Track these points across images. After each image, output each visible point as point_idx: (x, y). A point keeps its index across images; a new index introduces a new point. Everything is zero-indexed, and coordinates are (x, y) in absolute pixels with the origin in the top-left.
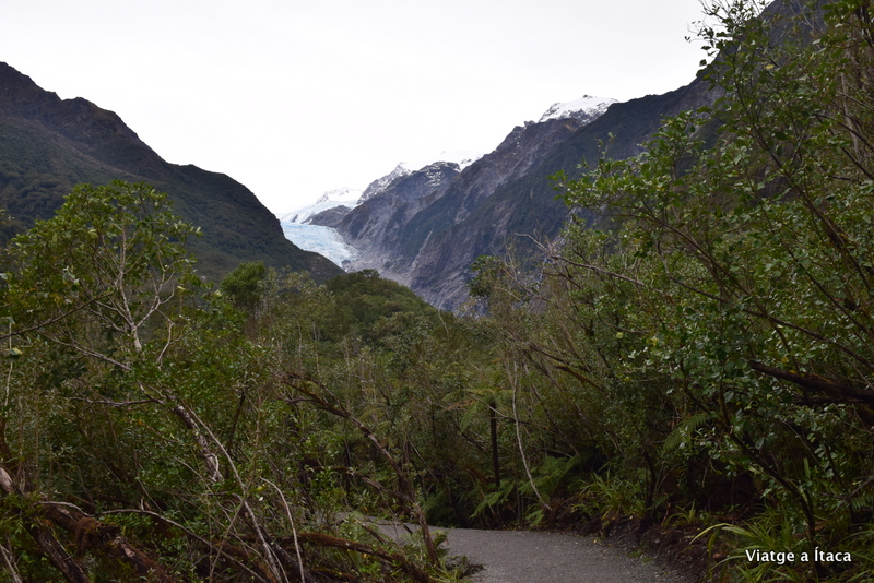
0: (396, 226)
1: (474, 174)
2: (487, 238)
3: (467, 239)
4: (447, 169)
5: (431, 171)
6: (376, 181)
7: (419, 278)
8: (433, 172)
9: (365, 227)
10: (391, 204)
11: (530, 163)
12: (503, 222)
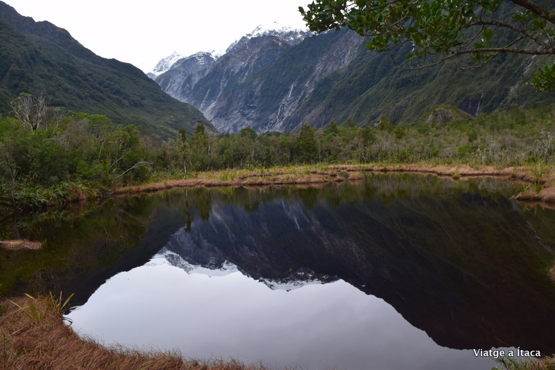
0: (188, 86)
1: (227, 61)
2: (251, 96)
3: (240, 96)
4: (207, 56)
5: (199, 57)
6: (163, 59)
7: (218, 113)
8: (200, 57)
9: (169, 85)
10: (180, 73)
11: (256, 57)
12: (259, 89)
